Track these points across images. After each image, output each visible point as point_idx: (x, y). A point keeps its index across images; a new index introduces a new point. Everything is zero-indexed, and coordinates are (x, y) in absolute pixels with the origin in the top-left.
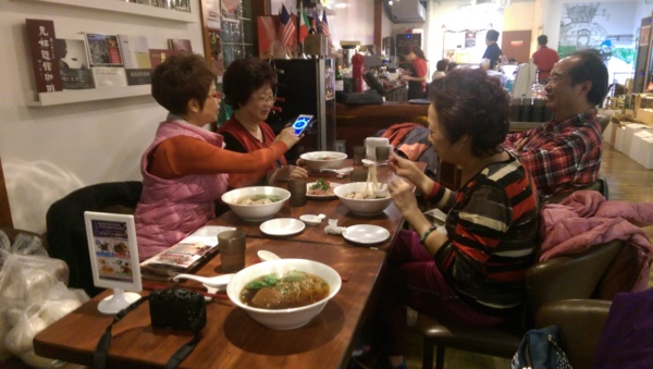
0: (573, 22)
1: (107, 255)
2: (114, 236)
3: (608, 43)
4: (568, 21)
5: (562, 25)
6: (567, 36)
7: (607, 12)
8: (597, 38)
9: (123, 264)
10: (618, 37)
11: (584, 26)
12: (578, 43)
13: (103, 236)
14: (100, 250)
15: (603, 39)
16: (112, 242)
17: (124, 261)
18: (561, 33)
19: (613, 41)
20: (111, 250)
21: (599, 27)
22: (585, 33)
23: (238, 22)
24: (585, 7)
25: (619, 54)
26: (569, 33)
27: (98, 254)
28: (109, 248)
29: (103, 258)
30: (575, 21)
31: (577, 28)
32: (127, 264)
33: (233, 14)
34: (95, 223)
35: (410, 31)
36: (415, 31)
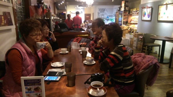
0: (100, 12)
1: (30, 92)
2: (35, 85)
3: (108, 17)
4: (99, 12)
5: (98, 13)
6: (99, 15)
7: (107, 10)
8: (105, 16)
9: (38, 95)
10: (110, 16)
11: (103, 13)
12: (102, 17)
13: (29, 85)
14: (27, 91)
15: (107, 16)
16: (33, 87)
17: (38, 94)
18: (98, 14)
19: (109, 17)
20: (33, 90)
21: (106, 14)
22: (103, 15)
23: (21, 7)
24: (103, 9)
25: (110, 20)
26: (100, 15)
27: (26, 92)
28: (32, 89)
29: (29, 94)
30: (101, 12)
31: (101, 14)
32: (40, 94)
33: (20, 5)
34: (25, 81)
35: (63, 12)
36: (64, 12)
